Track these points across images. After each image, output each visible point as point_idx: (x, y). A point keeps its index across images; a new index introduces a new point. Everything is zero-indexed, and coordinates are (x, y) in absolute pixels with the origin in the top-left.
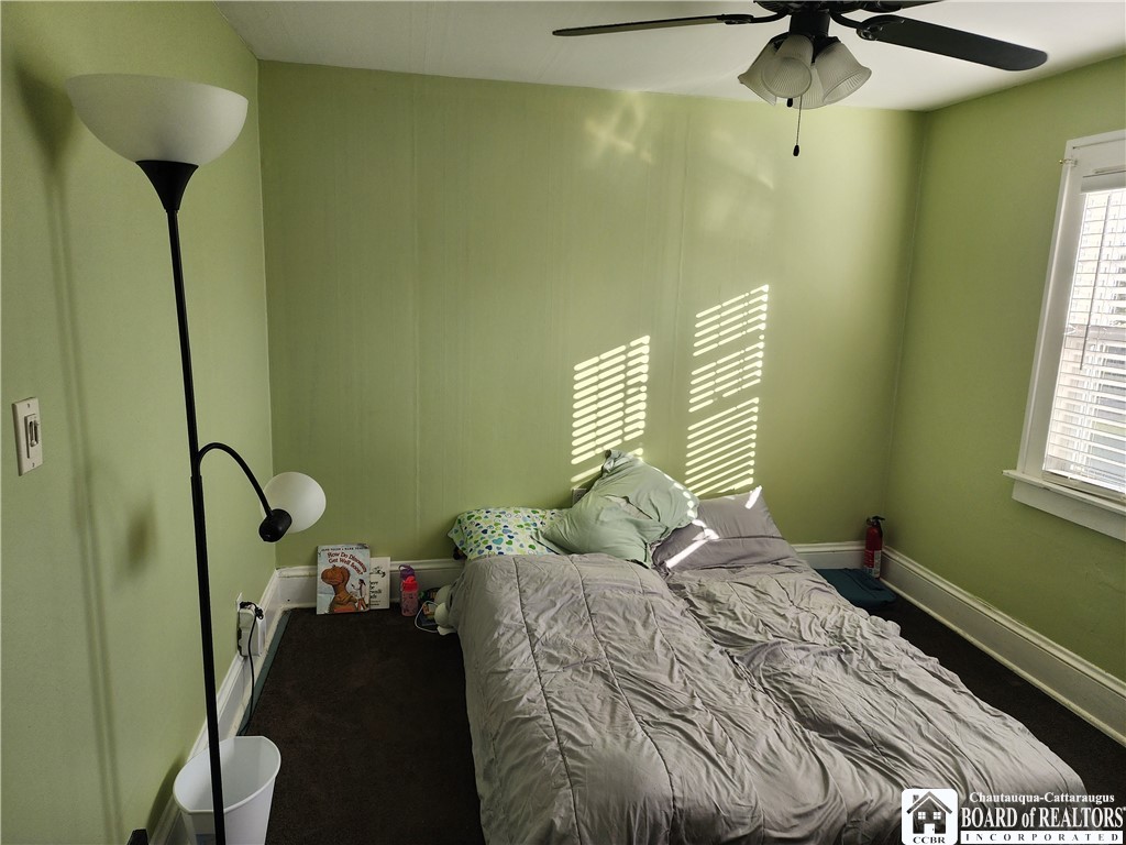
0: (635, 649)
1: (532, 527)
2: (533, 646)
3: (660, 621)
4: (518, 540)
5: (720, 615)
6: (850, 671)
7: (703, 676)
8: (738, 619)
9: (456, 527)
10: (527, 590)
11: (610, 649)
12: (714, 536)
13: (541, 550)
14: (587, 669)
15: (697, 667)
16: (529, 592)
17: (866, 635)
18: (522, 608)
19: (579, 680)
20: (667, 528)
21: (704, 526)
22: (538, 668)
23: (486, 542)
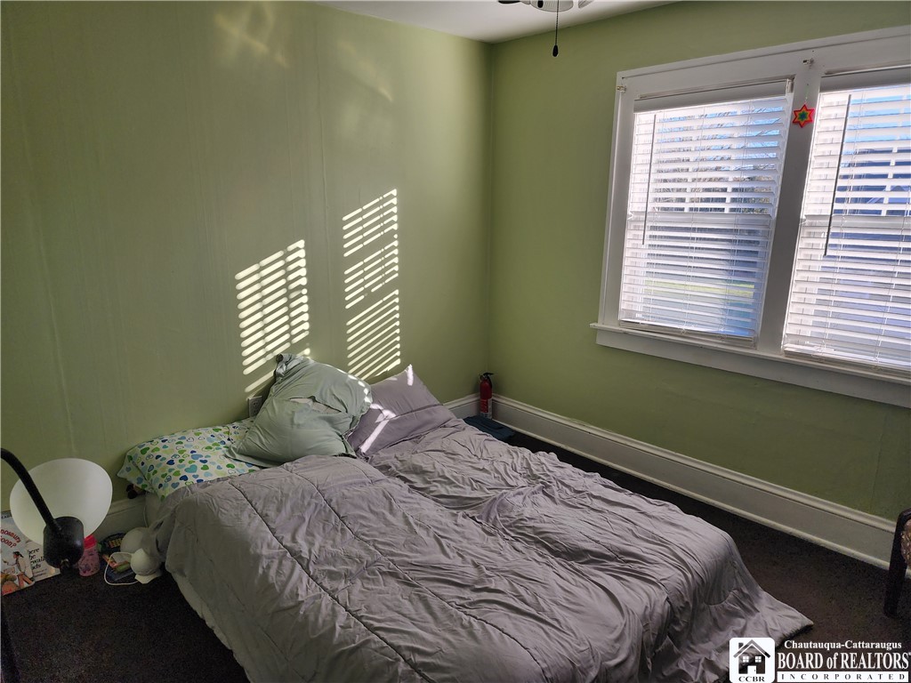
0: (401, 539)
1: (222, 446)
2: (306, 569)
3: (401, 505)
4: (214, 463)
5: (435, 483)
6: (558, 501)
7: (465, 543)
8: (454, 483)
9: (127, 464)
10: (269, 513)
11: (380, 546)
12: (393, 416)
13: (242, 467)
14: (374, 573)
15: (455, 537)
16: (272, 514)
17: (551, 469)
18: (274, 533)
19: (373, 587)
20: (354, 418)
21: (381, 408)
22: (325, 589)
23: (177, 473)
